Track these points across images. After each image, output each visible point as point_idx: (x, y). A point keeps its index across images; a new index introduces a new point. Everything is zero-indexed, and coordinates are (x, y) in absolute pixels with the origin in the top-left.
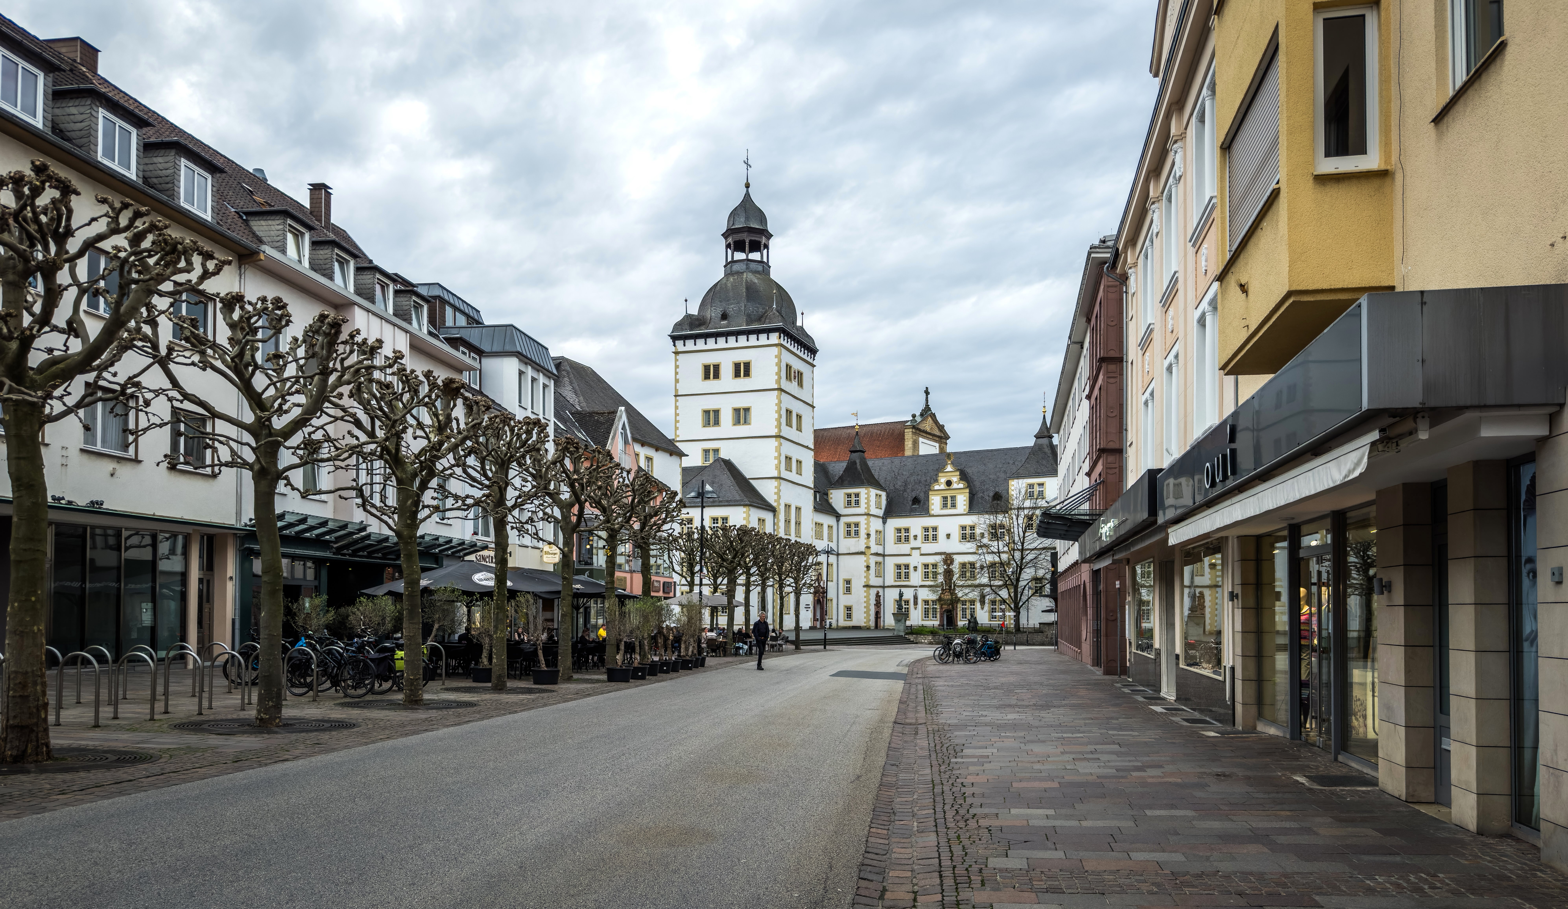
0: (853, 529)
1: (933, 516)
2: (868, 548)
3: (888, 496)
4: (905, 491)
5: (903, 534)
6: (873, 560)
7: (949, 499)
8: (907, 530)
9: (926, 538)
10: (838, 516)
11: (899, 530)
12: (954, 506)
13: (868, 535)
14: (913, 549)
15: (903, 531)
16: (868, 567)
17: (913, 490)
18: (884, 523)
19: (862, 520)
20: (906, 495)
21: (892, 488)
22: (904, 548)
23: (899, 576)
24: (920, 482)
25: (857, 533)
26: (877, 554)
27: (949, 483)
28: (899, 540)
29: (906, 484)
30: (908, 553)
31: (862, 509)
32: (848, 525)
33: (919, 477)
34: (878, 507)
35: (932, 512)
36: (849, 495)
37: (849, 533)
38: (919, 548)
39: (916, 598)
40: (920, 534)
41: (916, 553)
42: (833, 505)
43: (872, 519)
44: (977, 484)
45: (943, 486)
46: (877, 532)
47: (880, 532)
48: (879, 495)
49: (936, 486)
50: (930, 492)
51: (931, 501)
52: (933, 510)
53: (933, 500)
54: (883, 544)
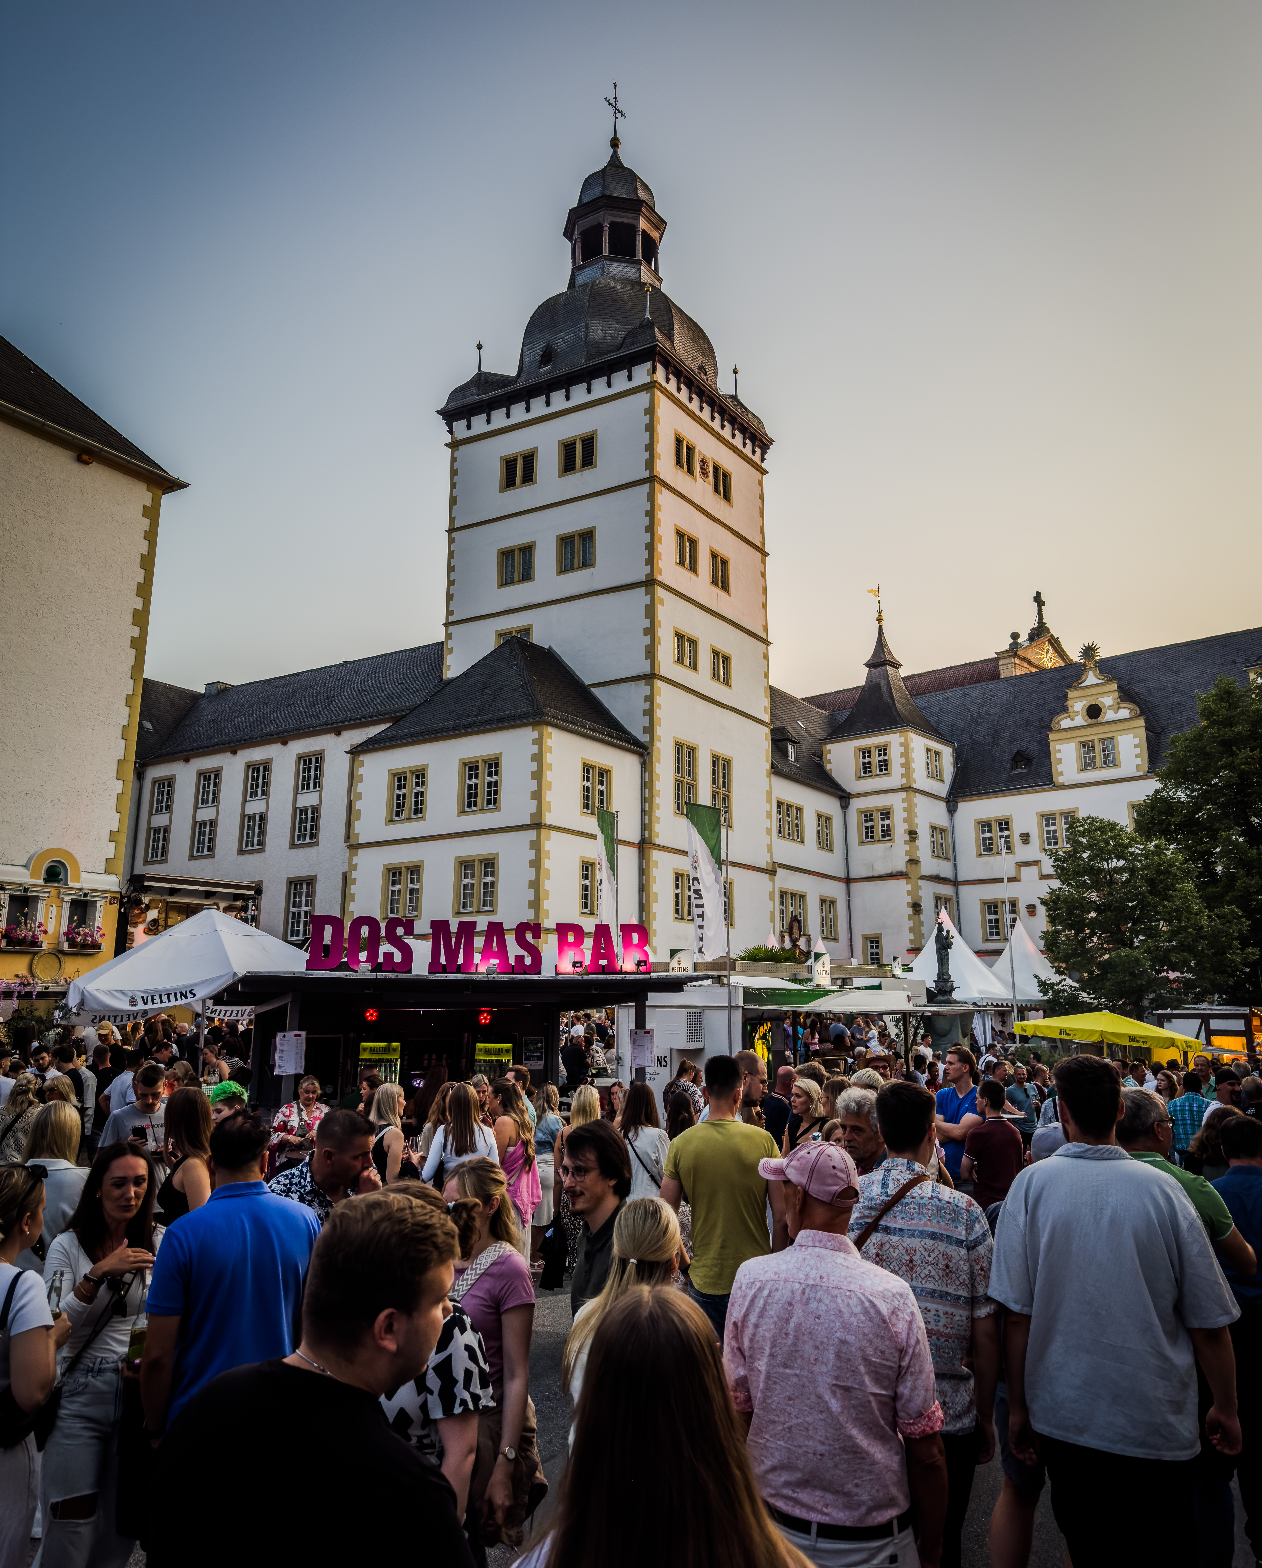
0: (878, 823)
1: (1063, 787)
2: (914, 862)
3: (958, 757)
4: (996, 742)
5: (996, 833)
6: (927, 892)
7: (1097, 747)
8: (1005, 824)
9: (1050, 838)
10: (844, 798)
11: (985, 826)
13: (913, 834)
14: (1022, 864)
15: (995, 827)
16: (916, 907)
17: (1014, 739)
18: (952, 811)
19: (896, 802)
20: (997, 749)
21: (967, 737)
22: (1002, 864)
23: (992, 926)
24: (1028, 721)
25: (887, 832)
26: (937, 879)
27: (1094, 711)
28: (988, 847)
29: (996, 729)
30: (1012, 875)
31: (895, 779)
32: (868, 815)
33: (1027, 712)
34: (935, 774)
35: (1058, 780)
36: (866, 752)
37: (870, 834)
38: (1034, 863)
40: (1036, 831)
41: (1029, 874)
42: (834, 775)
43: (919, 799)
44: (1162, 712)
45: (1080, 720)
46: (933, 828)
47: (943, 831)
48: (937, 753)
49: (1065, 723)
50: (1052, 736)
51: (1055, 756)
52: (1062, 774)
53: (1059, 751)
54: (951, 857)
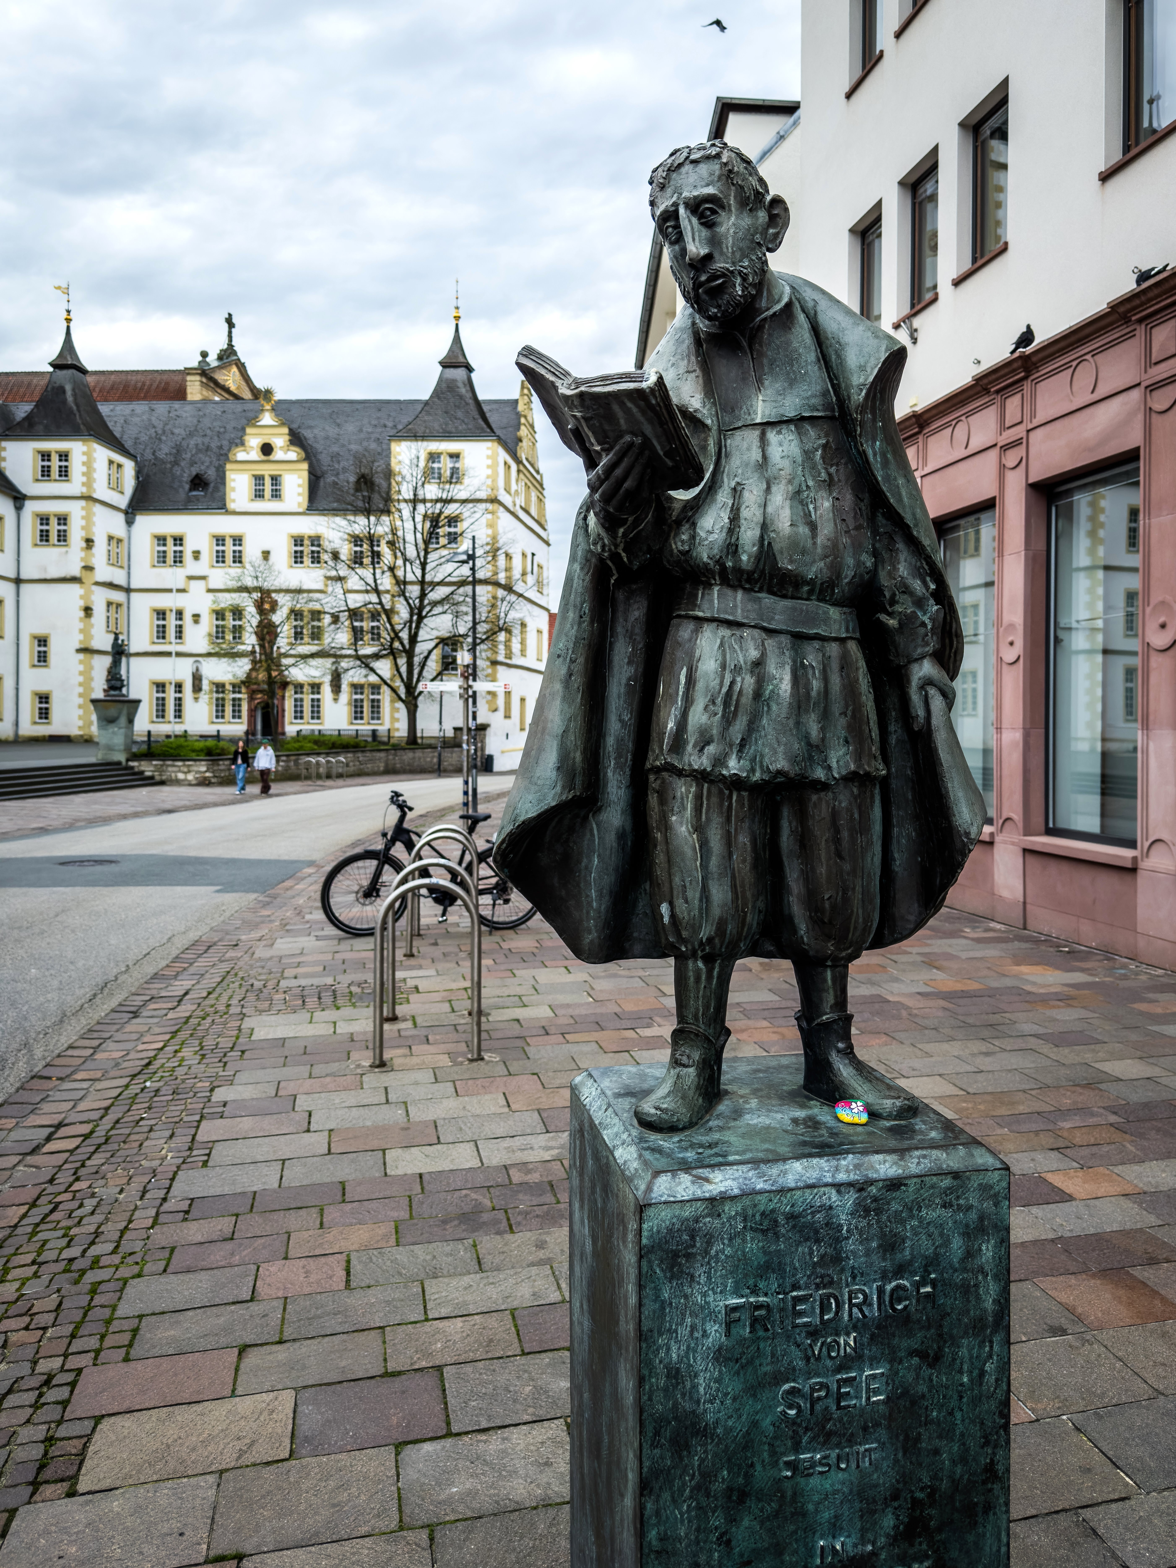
0: (55, 527)
1: (235, 513)
2: (89, 568)
3: (138, 473)
4: (176, 463)
5: (170, 548)
6: (100, 598)
7: (268, 481)
8: (179, 540)
9: (220, 558)
10: (19, 499)
11: (161, 540)
12: (276, 494)
13: (89, 542)
14: (191, 578)
15: (170, 542)
16: (88, 610)
17: (192, 463)
18: (130, 522)
19: (75, 509)
20: (177, 471)
21: (148, 455)
22: (173, 577)
23: (161, 632)
24: (208, 449)
25: (63, 537)
26: (111, 585)
27: (267, 449)
28: (162, 558)
29: (178, 450)
30: (181, 587)
31: (75, 487)
32: (45, 519)
33: (206, 440)
34: (116, 488)
35: (231, 506)
36: (46, 456)
37: (45, 537)
38: (203, 578)
39: (197, 679)
40: (207, 549)
41: (197, 587)
42: (13, 475)
43: (99, 509)
44: (325, 459)
45: (255, 454)
46: (110, 538)
47: (119, 541)
48: (119, 466)
49: (241, 456)
50: (228, 466)
51: (230, 484)
52: (234, 501)
53: (234, 480)
54: (126, 565)
